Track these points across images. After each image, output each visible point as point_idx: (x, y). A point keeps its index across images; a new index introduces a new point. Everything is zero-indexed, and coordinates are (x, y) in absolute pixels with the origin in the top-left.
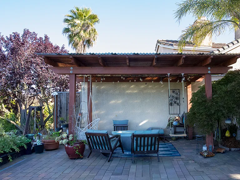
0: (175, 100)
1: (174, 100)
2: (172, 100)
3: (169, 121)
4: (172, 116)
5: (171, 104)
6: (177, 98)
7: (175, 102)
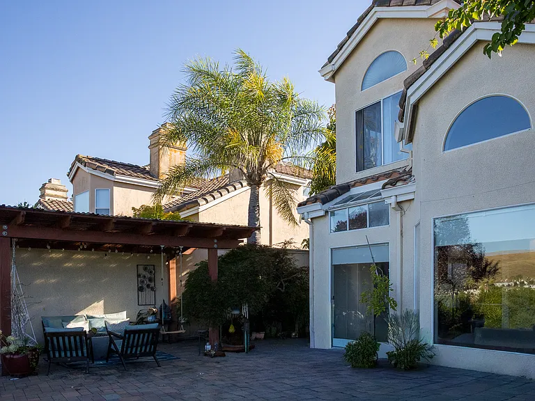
0: (148, 283)
1: (146, 282)
2: (143, 282)
3: (138, 316)
4: (142, 308)
5: (141, 289)
6: (150, 280)
7: (148, 286)
